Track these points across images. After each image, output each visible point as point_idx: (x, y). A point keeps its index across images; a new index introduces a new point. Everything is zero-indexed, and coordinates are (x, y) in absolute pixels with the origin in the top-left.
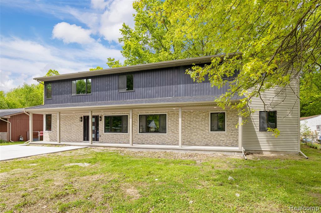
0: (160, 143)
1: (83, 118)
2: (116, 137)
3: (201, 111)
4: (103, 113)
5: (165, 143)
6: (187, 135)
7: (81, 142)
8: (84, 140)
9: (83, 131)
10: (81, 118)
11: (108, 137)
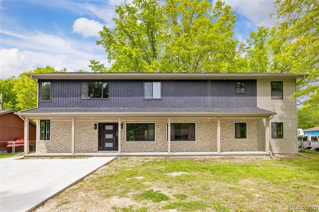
0: (189, 151)
1: (97, 125)
2: (141, 145)
3: (227, 121)
4: (125, 120)
5: (194, 150)
6: (214, 142)
7: (94, 152)
8: (99, 150)
9: (97, 140)
10: (96, 125)
11: (131, 145)
